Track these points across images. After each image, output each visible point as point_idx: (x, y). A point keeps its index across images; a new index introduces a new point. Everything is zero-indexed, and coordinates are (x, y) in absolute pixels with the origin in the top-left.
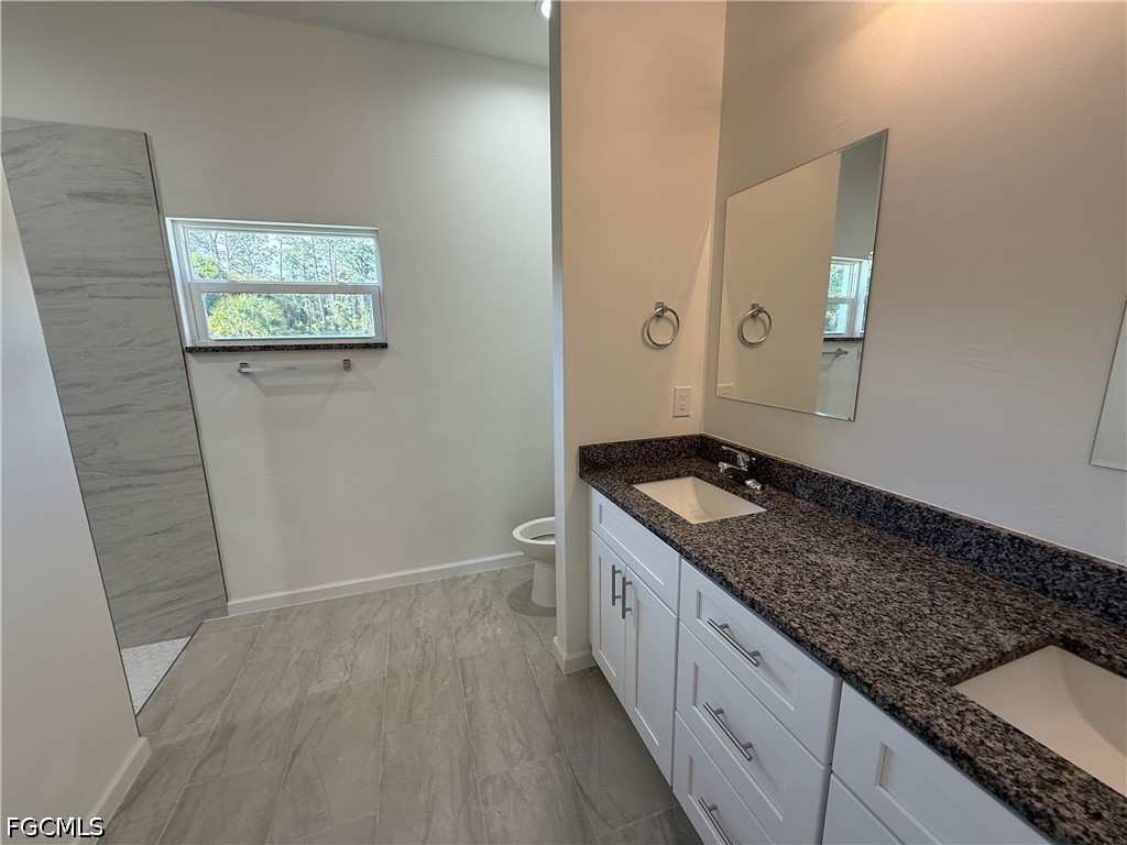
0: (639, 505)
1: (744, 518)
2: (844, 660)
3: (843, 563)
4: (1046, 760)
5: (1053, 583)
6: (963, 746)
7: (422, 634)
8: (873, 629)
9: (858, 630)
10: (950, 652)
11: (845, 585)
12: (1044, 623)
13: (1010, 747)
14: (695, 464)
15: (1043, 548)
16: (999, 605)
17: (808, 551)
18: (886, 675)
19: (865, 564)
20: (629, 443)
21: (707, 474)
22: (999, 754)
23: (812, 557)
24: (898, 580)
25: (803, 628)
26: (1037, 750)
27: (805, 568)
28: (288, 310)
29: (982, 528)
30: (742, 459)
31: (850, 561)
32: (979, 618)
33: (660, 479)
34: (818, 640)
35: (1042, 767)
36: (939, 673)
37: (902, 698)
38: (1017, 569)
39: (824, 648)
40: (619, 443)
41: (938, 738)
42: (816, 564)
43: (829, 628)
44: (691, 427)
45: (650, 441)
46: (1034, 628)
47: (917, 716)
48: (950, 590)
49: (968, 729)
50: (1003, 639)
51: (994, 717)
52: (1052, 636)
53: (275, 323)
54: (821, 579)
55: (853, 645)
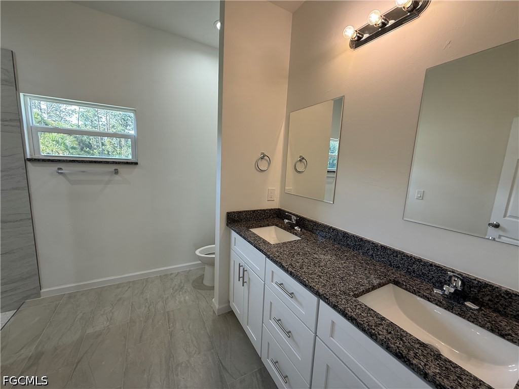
0: (251, 237)
1: (292, 241)
2: (320, 291)
3: (326, 258)
4: (379, 318)
5: (393, 262)
6: (354, 316)
7: (149, 302)
8: (333, 280)
9: (327, 281)
10: (357, 286)
11: (325, 265)
12: (389, 276)
13: (369, 315)
14: (276, 221)
15: (390, 249)
16: (376, 271)
17: (314, 254)
18: (334, 295)
19: (334, 258)
20: (249, 211)
21: (280, 225)
22: (365, 317)
23: (315, 256)
24: (344, 263)
25: (308, 281)
26: (377, 315)
27: (312, 260)
28: (81, 142)
29: (373, 243)
30: (294, 218)
31: (329, 257)
32: (368, 275)
33: (261, 227)
34: (312, 284)
35: (377, 320)
36: (352, 293)
37: (338, 302)
38: (383, 258)
39: (314, 287)
40: (244, 211)
41: (347, 314)
42: (316, 258)
43: (317, 281)
44: (275, 205)
45: (257, 211)
46: (385, 277)
47: (341, 308)
48: (361, 266)
49: (357, 311)
50: (374, 281)
51: (366, 306)
52: (390, 280)
53: (73, 148)
54: (317, 263)
55: (325, 285)
